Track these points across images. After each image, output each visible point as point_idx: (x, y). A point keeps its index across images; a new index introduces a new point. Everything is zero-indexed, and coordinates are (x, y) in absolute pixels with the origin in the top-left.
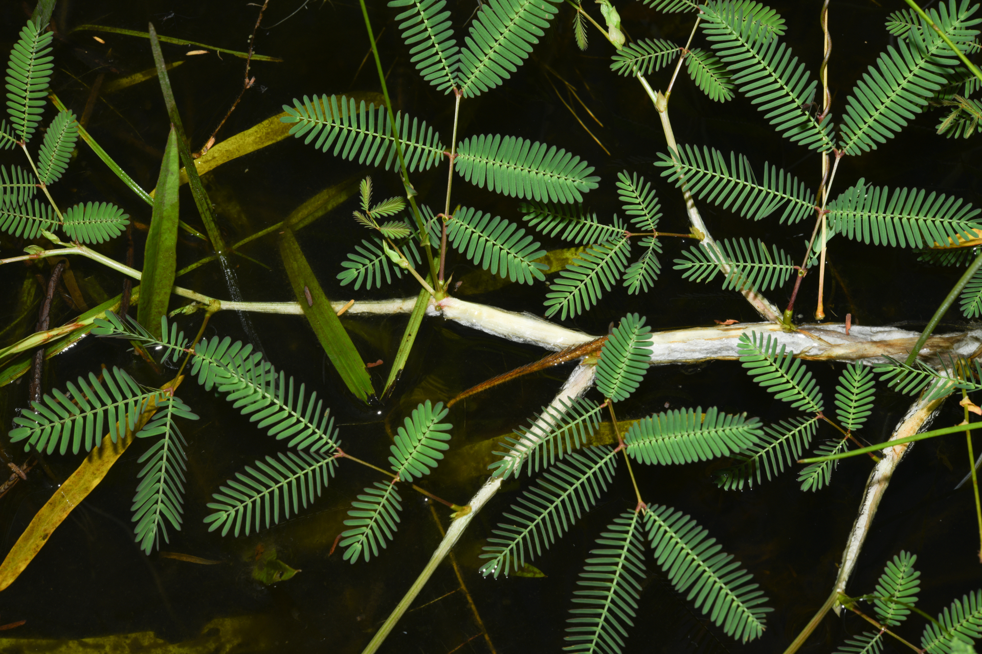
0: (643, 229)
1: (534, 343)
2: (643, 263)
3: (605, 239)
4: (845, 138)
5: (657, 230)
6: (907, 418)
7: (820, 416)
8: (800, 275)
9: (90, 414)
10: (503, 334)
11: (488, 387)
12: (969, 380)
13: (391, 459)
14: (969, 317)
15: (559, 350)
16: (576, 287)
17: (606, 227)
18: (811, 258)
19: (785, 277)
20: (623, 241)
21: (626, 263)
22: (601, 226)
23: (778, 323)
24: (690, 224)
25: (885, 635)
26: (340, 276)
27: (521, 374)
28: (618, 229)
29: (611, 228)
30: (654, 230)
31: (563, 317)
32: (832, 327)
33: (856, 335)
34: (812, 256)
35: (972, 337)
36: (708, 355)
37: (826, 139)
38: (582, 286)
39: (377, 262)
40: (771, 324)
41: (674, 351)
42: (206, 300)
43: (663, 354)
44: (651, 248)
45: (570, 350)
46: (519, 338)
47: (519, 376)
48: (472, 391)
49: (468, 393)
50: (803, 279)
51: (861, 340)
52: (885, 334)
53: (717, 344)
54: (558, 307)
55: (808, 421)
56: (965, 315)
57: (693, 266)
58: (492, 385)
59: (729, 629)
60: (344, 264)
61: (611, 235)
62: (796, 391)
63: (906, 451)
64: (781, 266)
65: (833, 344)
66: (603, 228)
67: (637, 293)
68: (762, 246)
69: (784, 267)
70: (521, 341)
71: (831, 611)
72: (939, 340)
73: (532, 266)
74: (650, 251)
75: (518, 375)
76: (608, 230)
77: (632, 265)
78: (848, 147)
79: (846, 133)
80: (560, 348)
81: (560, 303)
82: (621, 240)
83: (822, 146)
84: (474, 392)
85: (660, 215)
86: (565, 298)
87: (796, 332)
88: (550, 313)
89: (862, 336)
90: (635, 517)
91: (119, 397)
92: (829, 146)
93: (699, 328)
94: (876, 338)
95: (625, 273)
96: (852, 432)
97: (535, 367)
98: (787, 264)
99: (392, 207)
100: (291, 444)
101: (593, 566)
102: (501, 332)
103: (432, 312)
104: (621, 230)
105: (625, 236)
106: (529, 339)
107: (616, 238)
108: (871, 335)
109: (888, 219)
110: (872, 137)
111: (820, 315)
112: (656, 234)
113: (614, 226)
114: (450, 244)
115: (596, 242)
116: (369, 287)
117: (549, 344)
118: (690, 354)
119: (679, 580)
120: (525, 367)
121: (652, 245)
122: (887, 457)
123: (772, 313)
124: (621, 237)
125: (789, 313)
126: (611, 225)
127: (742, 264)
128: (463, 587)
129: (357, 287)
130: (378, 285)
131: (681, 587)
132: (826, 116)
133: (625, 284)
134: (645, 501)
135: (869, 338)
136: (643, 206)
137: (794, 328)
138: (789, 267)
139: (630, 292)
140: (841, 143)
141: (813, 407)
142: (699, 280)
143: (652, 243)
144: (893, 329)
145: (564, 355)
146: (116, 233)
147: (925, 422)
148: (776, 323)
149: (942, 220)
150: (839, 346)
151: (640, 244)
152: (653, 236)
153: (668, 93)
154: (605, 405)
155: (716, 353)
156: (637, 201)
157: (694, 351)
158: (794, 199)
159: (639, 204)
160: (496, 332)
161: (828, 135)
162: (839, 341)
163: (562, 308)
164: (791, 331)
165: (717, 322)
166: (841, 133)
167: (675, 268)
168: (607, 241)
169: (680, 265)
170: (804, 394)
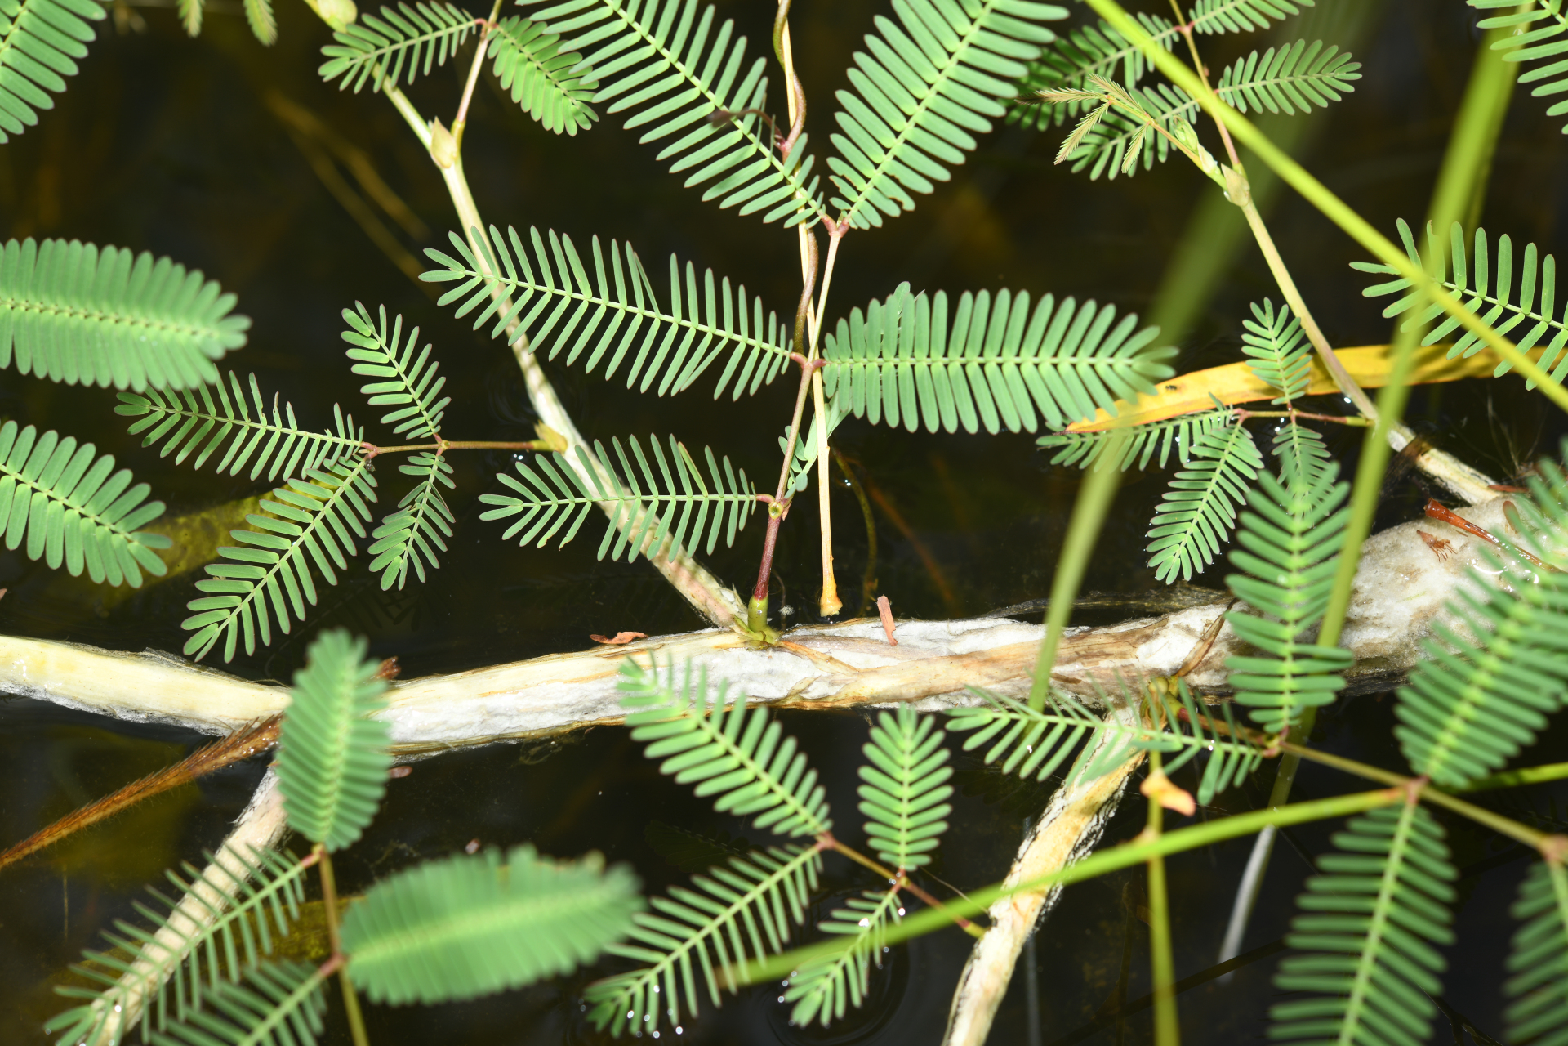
0: (410, 436)
1: (171, 722)
2: (415, 515)
3: (317, 464)
4: (844, 188)
5: (444, 435)
6: (1042, 826)
7: (826, 842)
8: (773, 516)
10: (99, 707)
11: (65, 832)
12: (1168, 729)
14: (1169, 582)
15: (227, 733)
16: (256, 582)
17: (318, 437)
18: (796, 474)
19: (738, 522)
20: (360, 467)
21: (368, 517)
22: (306, 435)
23: (737, 629)
24: (536, 418)
27: (140, 797)
28: (344, 437)
29: (329, 438)
30: (438, 438)
31: (229, 654)
32: (859, 628)
33: (914, 642)
34: (797, 468)
35: (1177, 626)
36: (576, 718)
37: (803, 196)
38: (270, 579)
40: (720, 633)
41: (493, 714)
43: (470, 724)
44: (432, 479)
45: (249, 732)
46: (136, 712)
47: (137, 802)
48: (30, 844)
49: (20, 850)
50: (783, 525)
51: (926, 655)
52: (982, 635)
54: (216, 631)
55: (796, 855)
56: (1159, 577)
57: (526, 510)
58: (75, 827)
61: (329, 456)
62: (761, 787)
63: (1044, 906)
64: (728, 497)
65: (862, 667)
66: (311, 441)
67: (401, 587)
68: (680, 451)
69: (735, 498)
70: (141, 718)
72: (1103, 640)
73: (136, 543)
74: (429, 485)
75: (132, 799)
76: (323, 443)
77: (386, 520)
78: (853, 210)
79: (843, 178)
80: (229, 727)
81: (220, 623)
82: (352, 464)
83: (794, 213)
84: (35, 847)
85: (446, 401)
86: (232, 610)
87: (777, 648)
88: (199, 646)
89: (928, 645)
92: (810, 212)
93: (554, 656)
94: (961, 647)
95: (373, 541)
96: (908, 874)
98: (741, 492)
102: (94, 701)
104: (352, 442)
105: (363, 456)
106: (157, 714)
107: (343, 460)
108: (949, 641)
109: (955, 367)
110: (902, 181)
111: (830, 604)
112: (443, 445)
113: (335, 434)
115: (296, 474)
117: (204, 722)
118: (531, 717)
120: (151, 778)
121: (433, 473)
122: (1000, 924)
123: (723, 608)
124: (352, 458)
125: (759, 604)
126: (328, 431)
127: (655, 498)
132: (796, 142)
133: (374, 567)
135: (944, 649)
136: (408, 382)
137: (772, 636)
138: (746, 498)
139: (386, 584)
140: (835, 202)
141: (806, 822)
142: (542, 543)
143: (432, 467)
144: (1002, 621)
145: (235, 746)
147: (1084, 835)
148: (732, 631)
149: (1074, 360)
150: (875, 671)
151: (405, 470)
152: (434, 451)
153: (459, 124)
154: (313, 859)
155: (593, 710)
156: (392, 372)
157: (542, 711)
158: (743, 339)
159: (398, 378)
160: (81, 702)
161: (806, 185)
162: (875, 661)
163: (225, 632)
164: (765, 646)
165: (596, 638)
166: (832, 178)
167: (486, 516)
168: (322, 468)
169: (497, 508)
170: (782, 792)
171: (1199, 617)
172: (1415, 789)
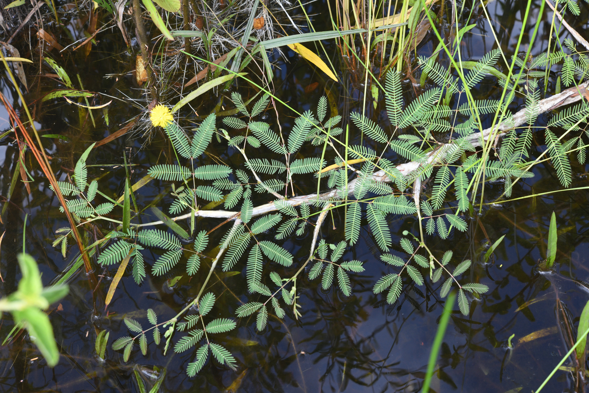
0: (245, 183)
1: (223, 217)
2: (247, 191)
7: (298, 217)
8: (286, 186)
9: (116, 253)
10: (215, 217)
13: (195, 248)
14: (330, 188)
15: (230, 218)
16: (231, 201)
17: (236, 184)
19: (283, 187)
22: (234, 184)
23: (284, 199)
24: (257, 181)
25: (323, 262)
26: (169, 212)
28: (238, 184)
30: (248, 183)
31: (230, 208)
32: (297, 197)
33: (303, 198)
34: (288, 180)
35: (332, 192)
36: (268, 210)
37: (285, 151)
38: (233, 200)
39: (179, 206)
40: (282, 200)
41: (259, 211)
42: (136, 225)
45: (233, 217)
52: (311, 196)
53: (270, 207)
55: (295, 219)
57: (259, 189)
58: (215, 229)
59: (285, 265)
60: (170, 209)
61: (237, 186)
63: (322, 223)
64: (281, 185)
65: (298, 201)
68: (275, 180)
70: (219, 217)
71: (310, 261)
72: (323, 195)
73: (219, 196)
74: (248, 188)
78: (291, 152)
81: (228, 206)
83: (284, 153)
85: (248, 179)
86: (229, 204)
87: (289, 201)
88: (226, 208)
89: (305, 198)
90: (258, 246)
91: (123, 248)
92: (286, 153)
93: (264, 205)
94: (309, 198)
96: (307, 220)
97: (225, 222)
98: (283, 184)
99: (181, 189)
100: (169, 249)
101: (250, 260)
103: (196, 215)
104: (240, 184)
106: (221, 217)
109: (304, 167)
110: (296, 148)
111: (293, 195)
114: (197, 196)
115: (234, 189)
116: (178, 213)
117: (226, 216)
119: (271, 257)
120: (222, 223)
122: (317, 225)
123: (282, 198)
124: (240, 186)
125: (286, 196)
127: (271, 186)
128: (220, 279)
129: (175, 213)
130: (180, 212)
131: (271, 259)
132: (284, 145)
133: (244, 197)
134: (259, 242)
136: (244, 177)
137: (288, 199)
139: (245, 199)
141: (295, 215)
143: (248, 186)
146: (111, 210)
153: (244, 149)
154: (245, 225)
155: (270, 209)
156: (242, 176)
157: (264, 210)
158: (281, 167)
162: (300, 200)
164: (287, 201)
165: (269, 202)
166: (288, 148)
167: (255, 191)
168: (237, 188)
169: (256, 189)
170: (293, 212)
171: (334, 191)
172: (357, 201)
